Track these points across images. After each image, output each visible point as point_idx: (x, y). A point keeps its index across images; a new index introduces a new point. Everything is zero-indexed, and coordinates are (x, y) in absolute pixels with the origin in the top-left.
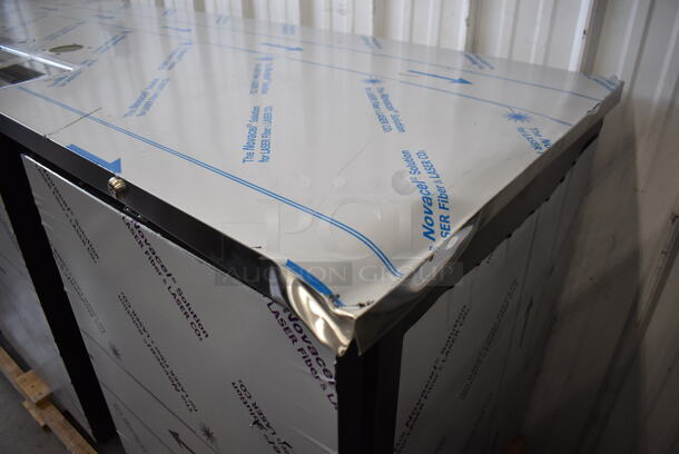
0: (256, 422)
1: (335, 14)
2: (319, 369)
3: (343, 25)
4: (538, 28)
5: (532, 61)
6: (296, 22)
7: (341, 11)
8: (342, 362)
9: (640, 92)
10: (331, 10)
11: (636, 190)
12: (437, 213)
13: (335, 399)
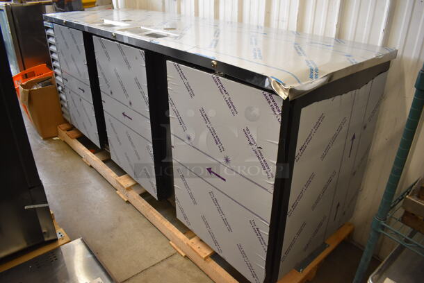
0: (250, 143)
1: (280, 22)
2: (276, 110)
3: (283, 27)
4: (365, 29)
5: (363, 42)
6: (262, 25)
7: (283, 21)
8: (286, 102)
9: (406, 55)
10: (278, 20)
11: (405, 97)
12: (314, 73)
13: (280, 120)
